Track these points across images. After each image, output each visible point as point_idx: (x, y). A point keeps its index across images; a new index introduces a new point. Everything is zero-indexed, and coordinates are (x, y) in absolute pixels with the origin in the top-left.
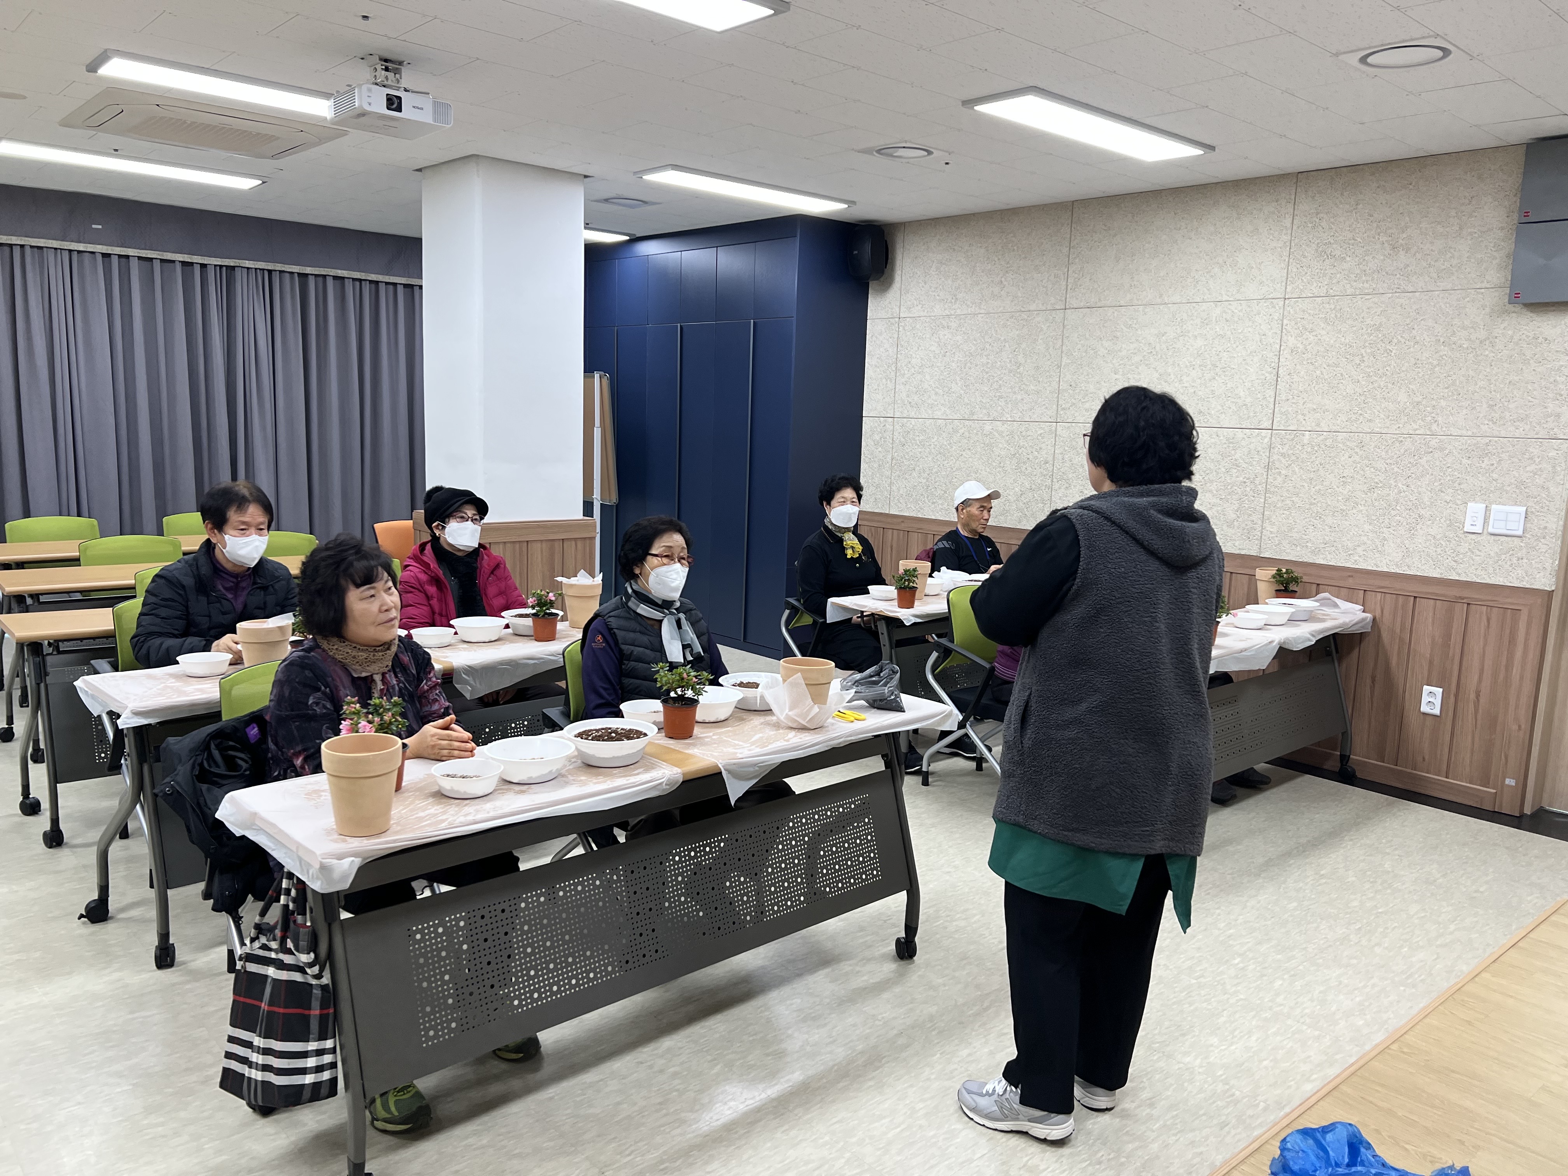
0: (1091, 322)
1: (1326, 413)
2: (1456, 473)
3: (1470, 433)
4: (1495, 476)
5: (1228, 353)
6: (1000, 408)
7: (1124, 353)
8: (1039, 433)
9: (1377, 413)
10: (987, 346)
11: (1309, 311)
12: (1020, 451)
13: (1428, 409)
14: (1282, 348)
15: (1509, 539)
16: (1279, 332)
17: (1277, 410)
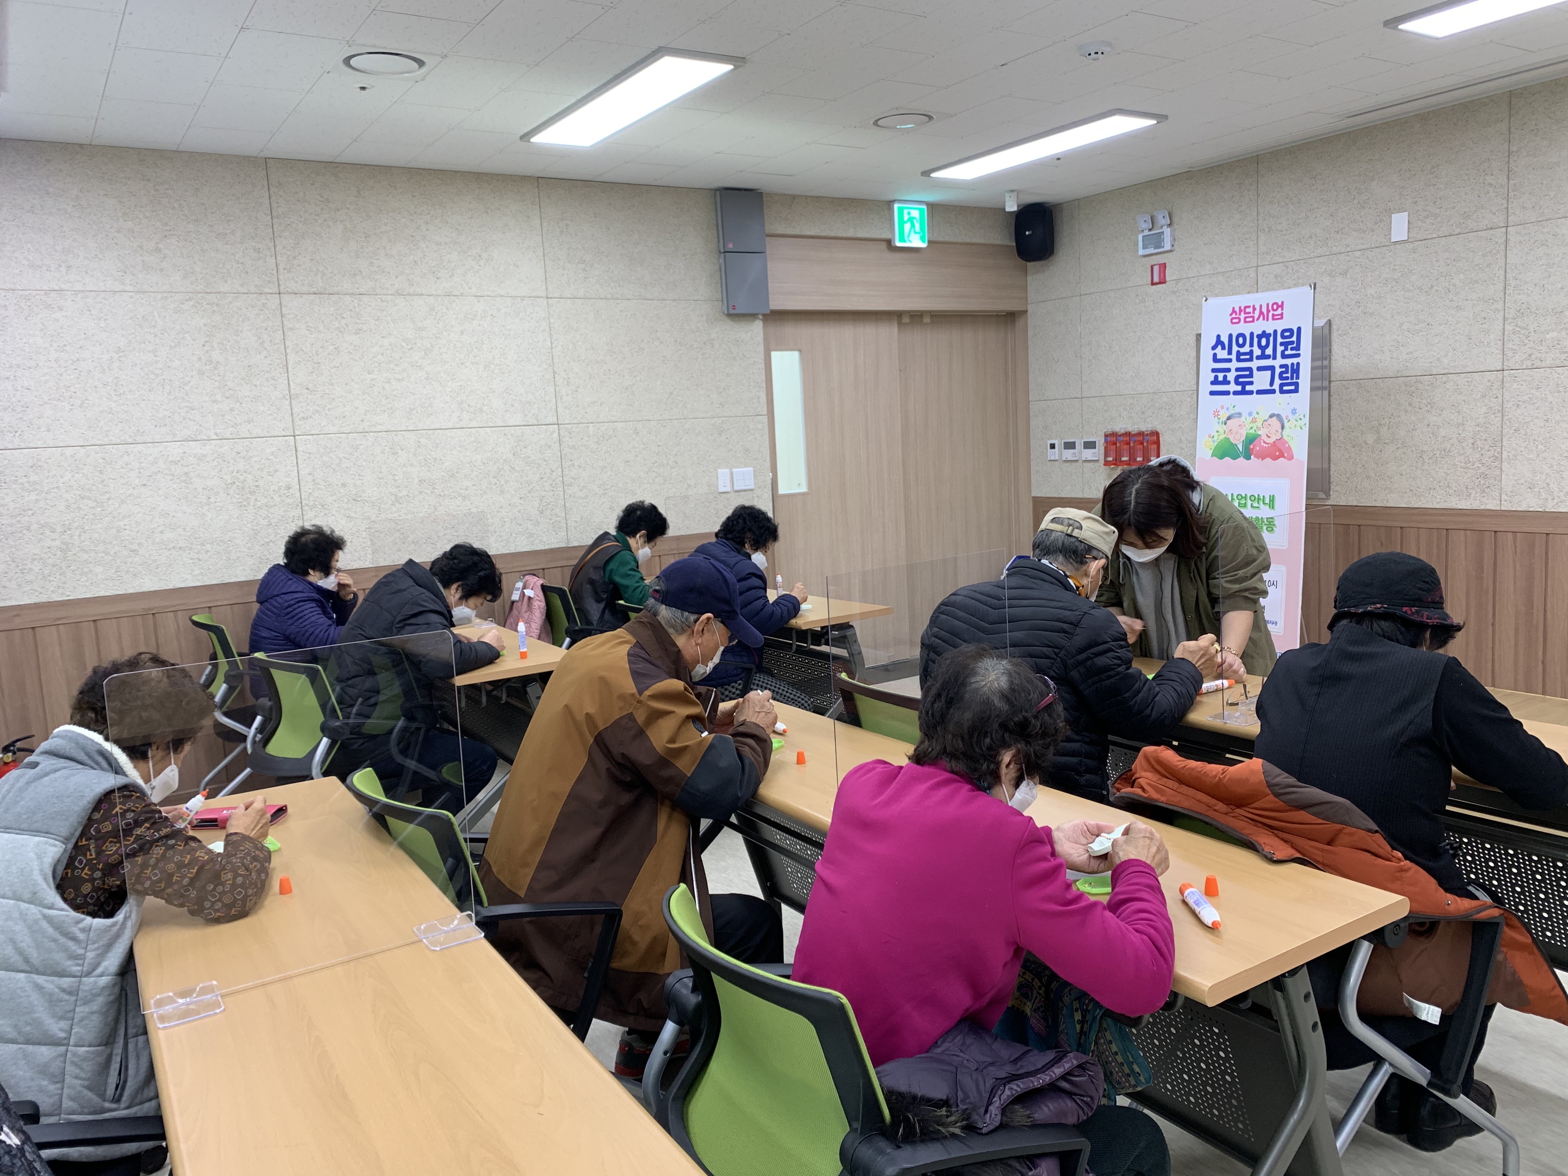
0: (322, 311)
1: (603, 405)
2: (706, 448)
4: (730, 446)
6: (191, 423)
8: (268, 451)
11: (572, 312)
14: (553, 345)
15: (746, 492)
16: (548, 330)
17: (559, 405)
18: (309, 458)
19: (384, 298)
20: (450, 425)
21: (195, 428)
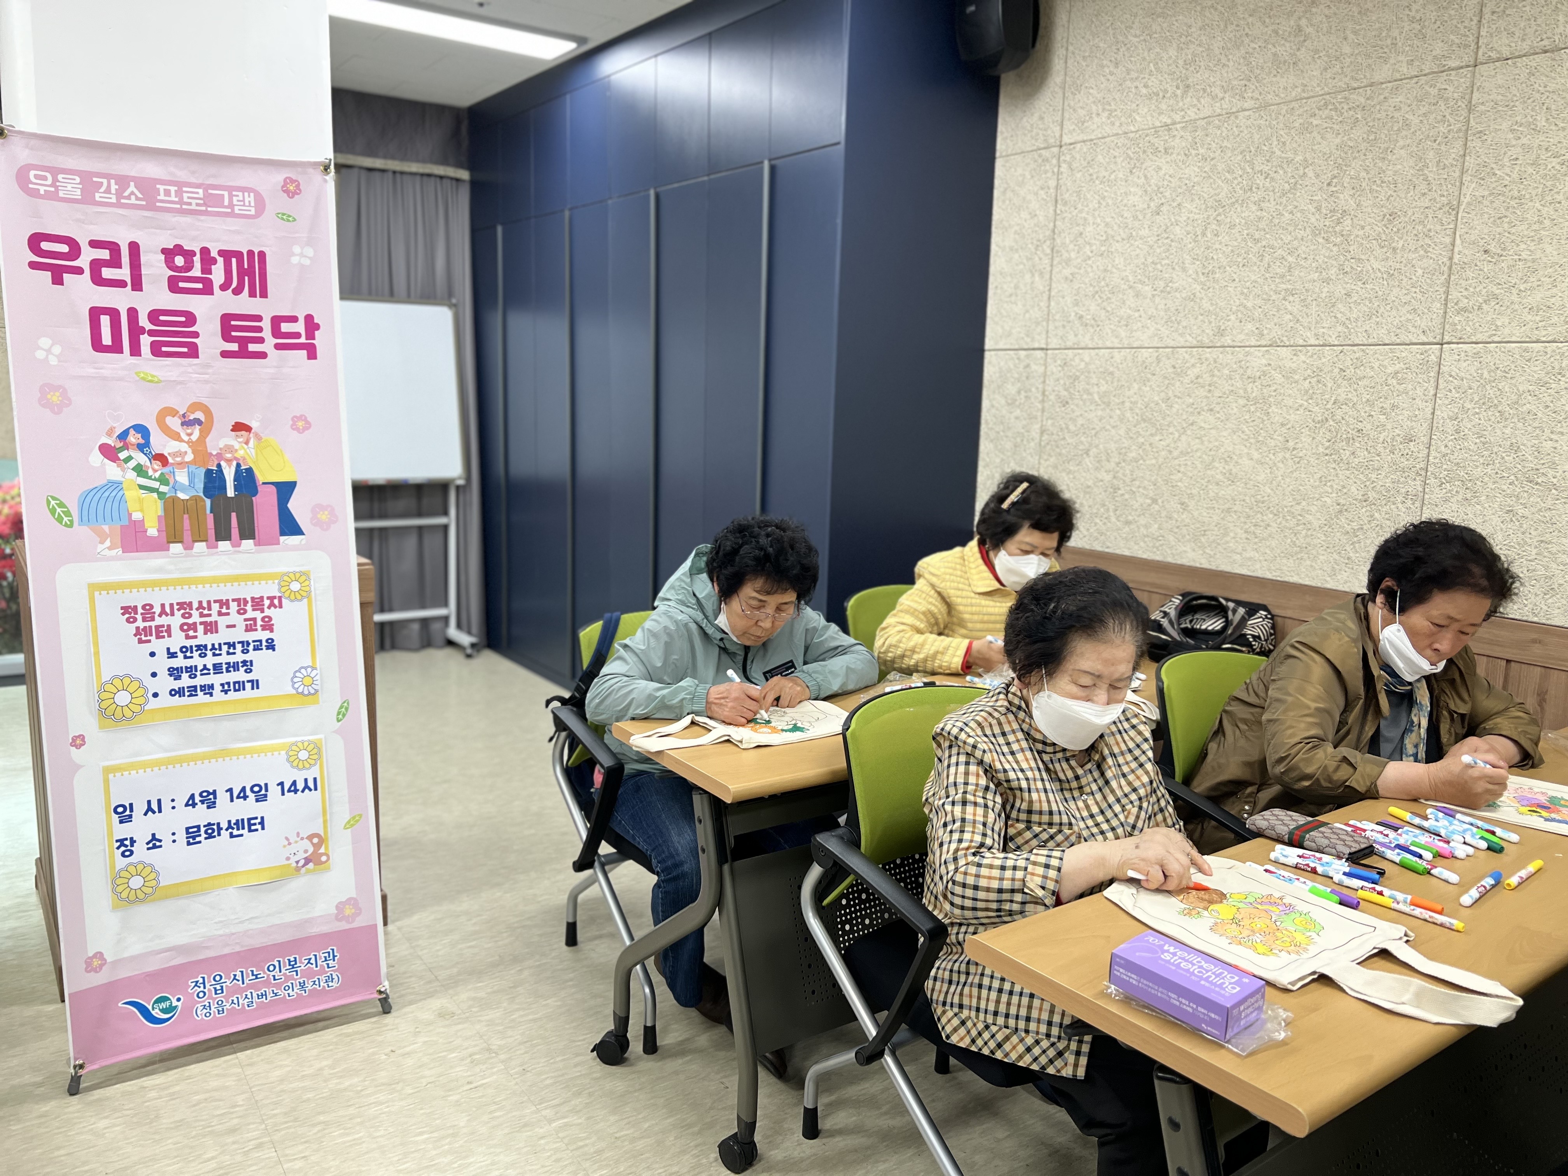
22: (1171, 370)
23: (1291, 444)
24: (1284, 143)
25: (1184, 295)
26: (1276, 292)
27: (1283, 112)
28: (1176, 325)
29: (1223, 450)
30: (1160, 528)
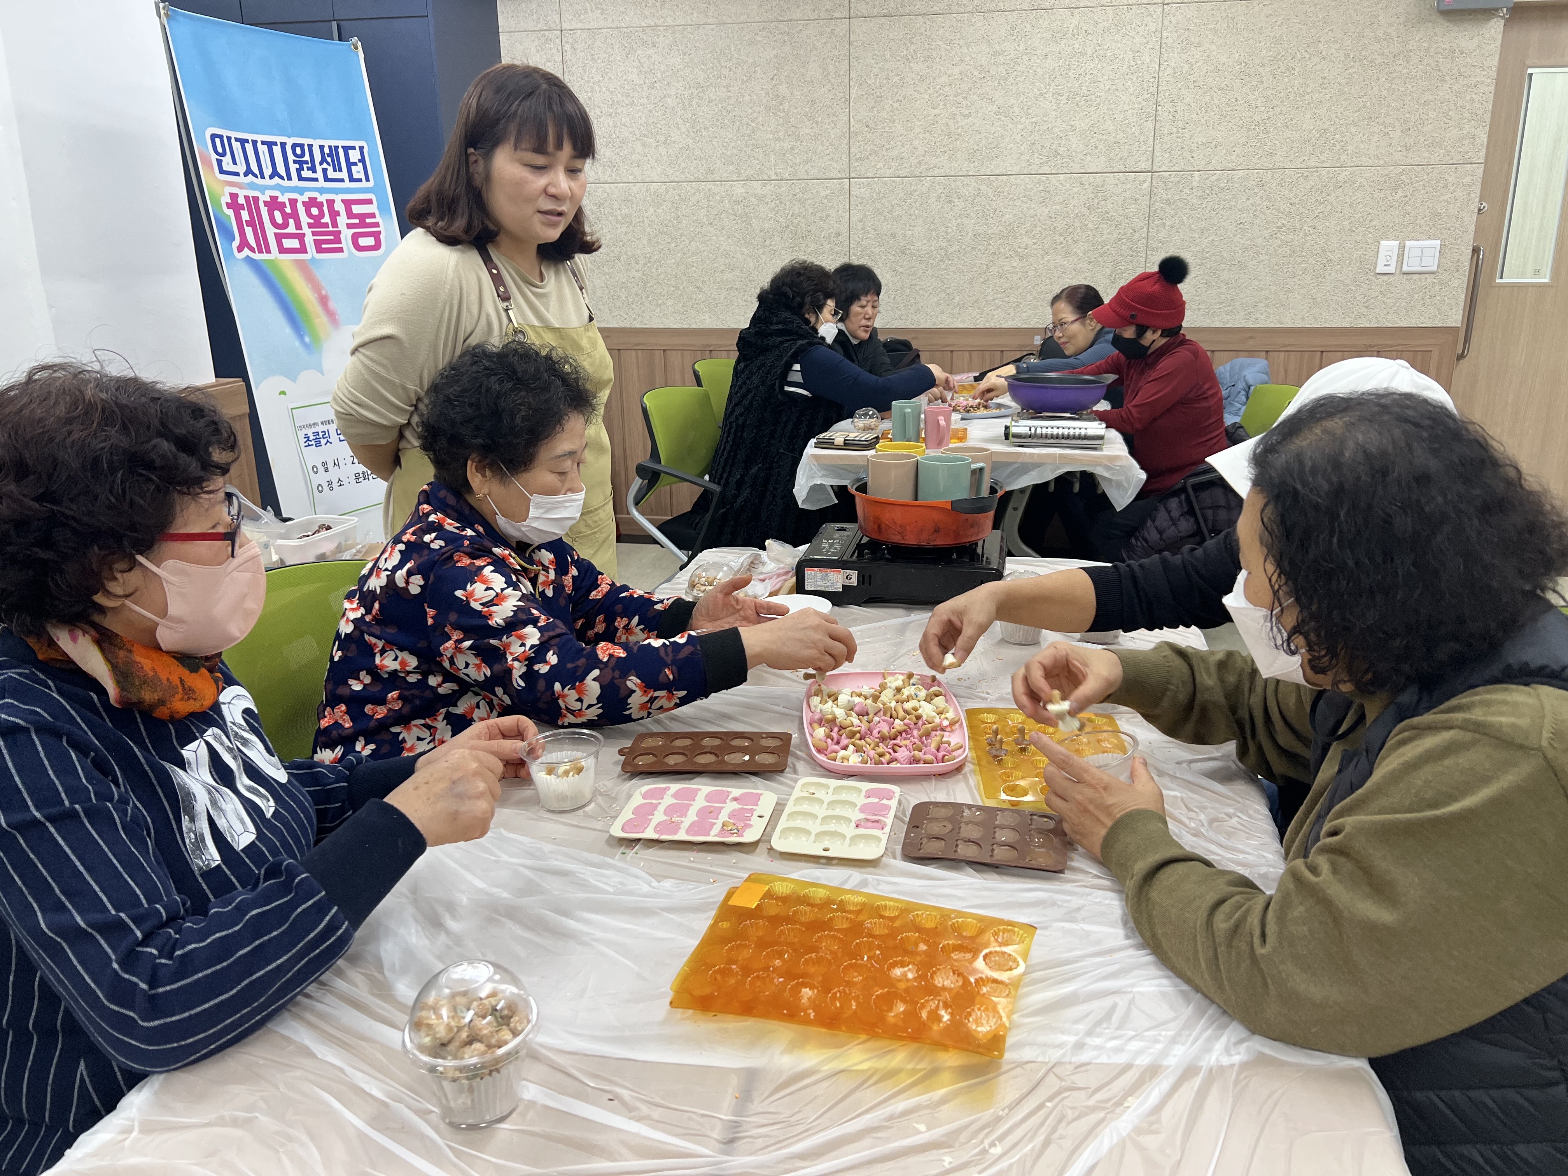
0: (891, 36)
1: (1219, 148)
2: (1367, 209)
3: (1382, 162)
4: (1409, 208)
5: (1092, 77)
6: (755, 162)
7: (943, 79)
8: (823, 194)
9: (1278, 145)
10: (726, 72)
11: (1196, 20)
12: (796, 221)
13: (1337, 136)
14: (1162, 68)
15: (1423, 276)
16: (1158, 47)
17: (1157, 147)
18: (861, 203)
19: (959, 16)
20: (1016, 170)
21: (758, 166)
22: (677, 197)
23: (768, 243)
24: (739, 50)
25: (681, 146)
26: (746, 145)
27: (736, 29)
28: (677, 166)
29: (722, 249)
30: (683, 306)
